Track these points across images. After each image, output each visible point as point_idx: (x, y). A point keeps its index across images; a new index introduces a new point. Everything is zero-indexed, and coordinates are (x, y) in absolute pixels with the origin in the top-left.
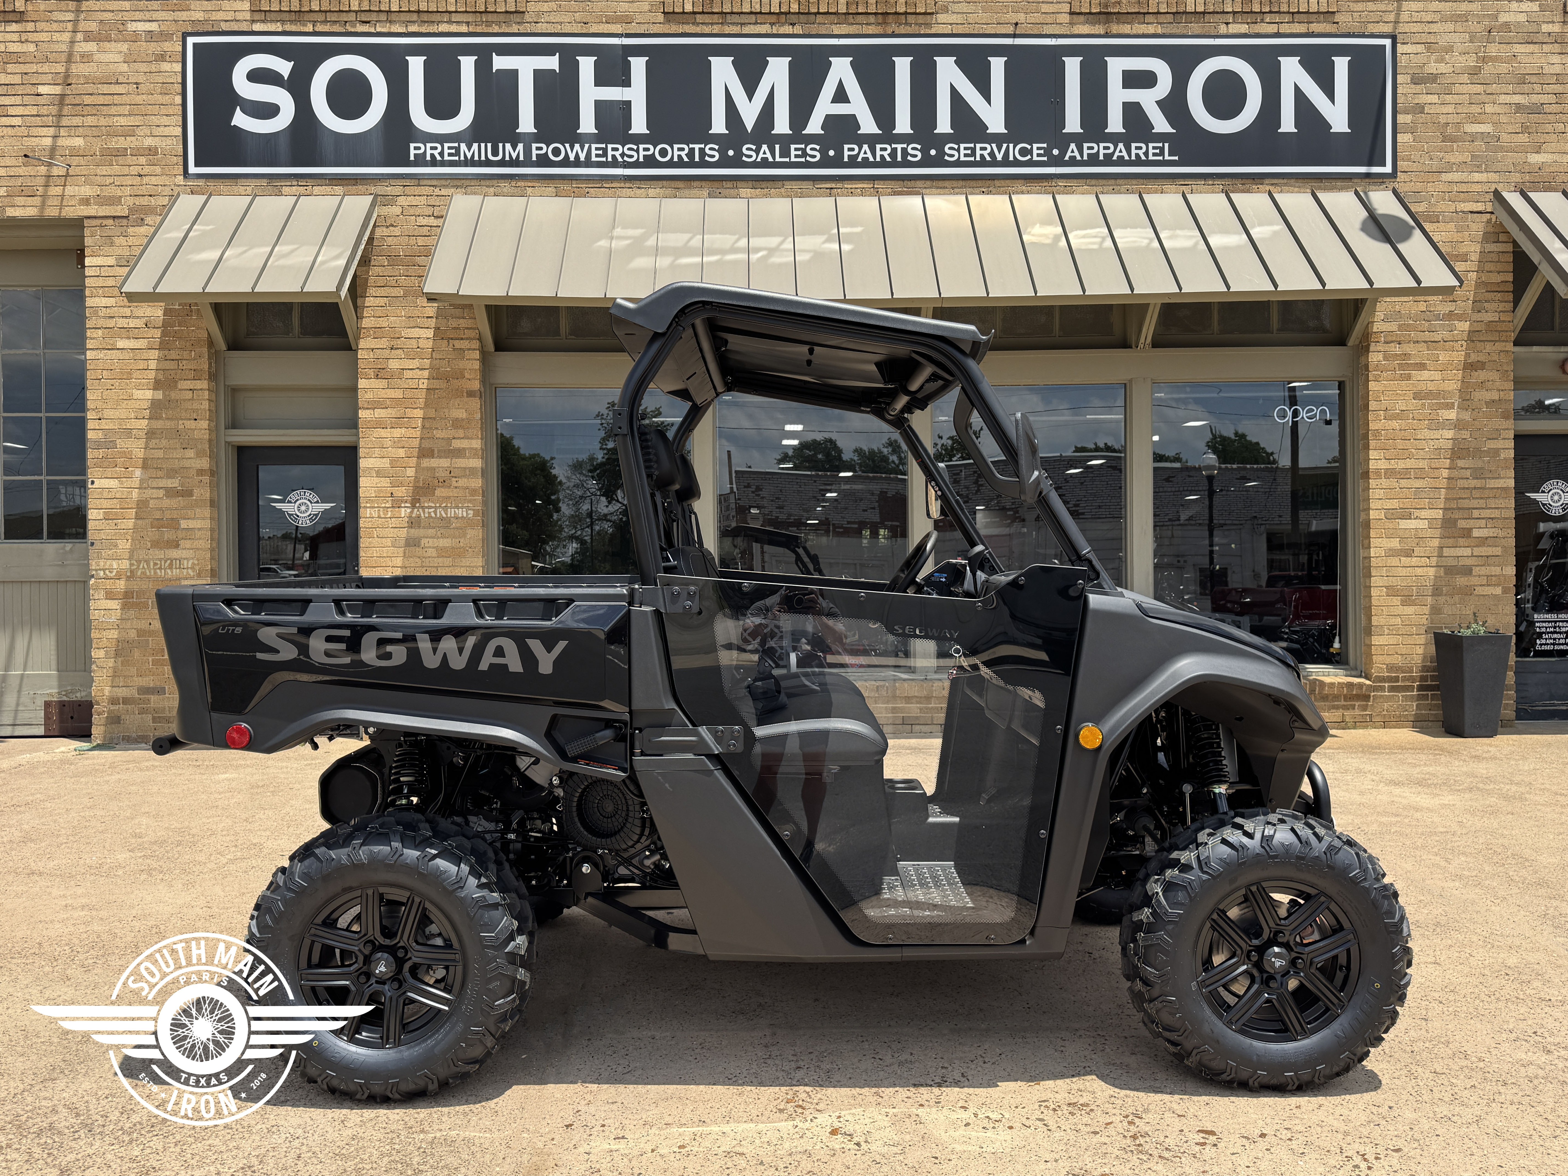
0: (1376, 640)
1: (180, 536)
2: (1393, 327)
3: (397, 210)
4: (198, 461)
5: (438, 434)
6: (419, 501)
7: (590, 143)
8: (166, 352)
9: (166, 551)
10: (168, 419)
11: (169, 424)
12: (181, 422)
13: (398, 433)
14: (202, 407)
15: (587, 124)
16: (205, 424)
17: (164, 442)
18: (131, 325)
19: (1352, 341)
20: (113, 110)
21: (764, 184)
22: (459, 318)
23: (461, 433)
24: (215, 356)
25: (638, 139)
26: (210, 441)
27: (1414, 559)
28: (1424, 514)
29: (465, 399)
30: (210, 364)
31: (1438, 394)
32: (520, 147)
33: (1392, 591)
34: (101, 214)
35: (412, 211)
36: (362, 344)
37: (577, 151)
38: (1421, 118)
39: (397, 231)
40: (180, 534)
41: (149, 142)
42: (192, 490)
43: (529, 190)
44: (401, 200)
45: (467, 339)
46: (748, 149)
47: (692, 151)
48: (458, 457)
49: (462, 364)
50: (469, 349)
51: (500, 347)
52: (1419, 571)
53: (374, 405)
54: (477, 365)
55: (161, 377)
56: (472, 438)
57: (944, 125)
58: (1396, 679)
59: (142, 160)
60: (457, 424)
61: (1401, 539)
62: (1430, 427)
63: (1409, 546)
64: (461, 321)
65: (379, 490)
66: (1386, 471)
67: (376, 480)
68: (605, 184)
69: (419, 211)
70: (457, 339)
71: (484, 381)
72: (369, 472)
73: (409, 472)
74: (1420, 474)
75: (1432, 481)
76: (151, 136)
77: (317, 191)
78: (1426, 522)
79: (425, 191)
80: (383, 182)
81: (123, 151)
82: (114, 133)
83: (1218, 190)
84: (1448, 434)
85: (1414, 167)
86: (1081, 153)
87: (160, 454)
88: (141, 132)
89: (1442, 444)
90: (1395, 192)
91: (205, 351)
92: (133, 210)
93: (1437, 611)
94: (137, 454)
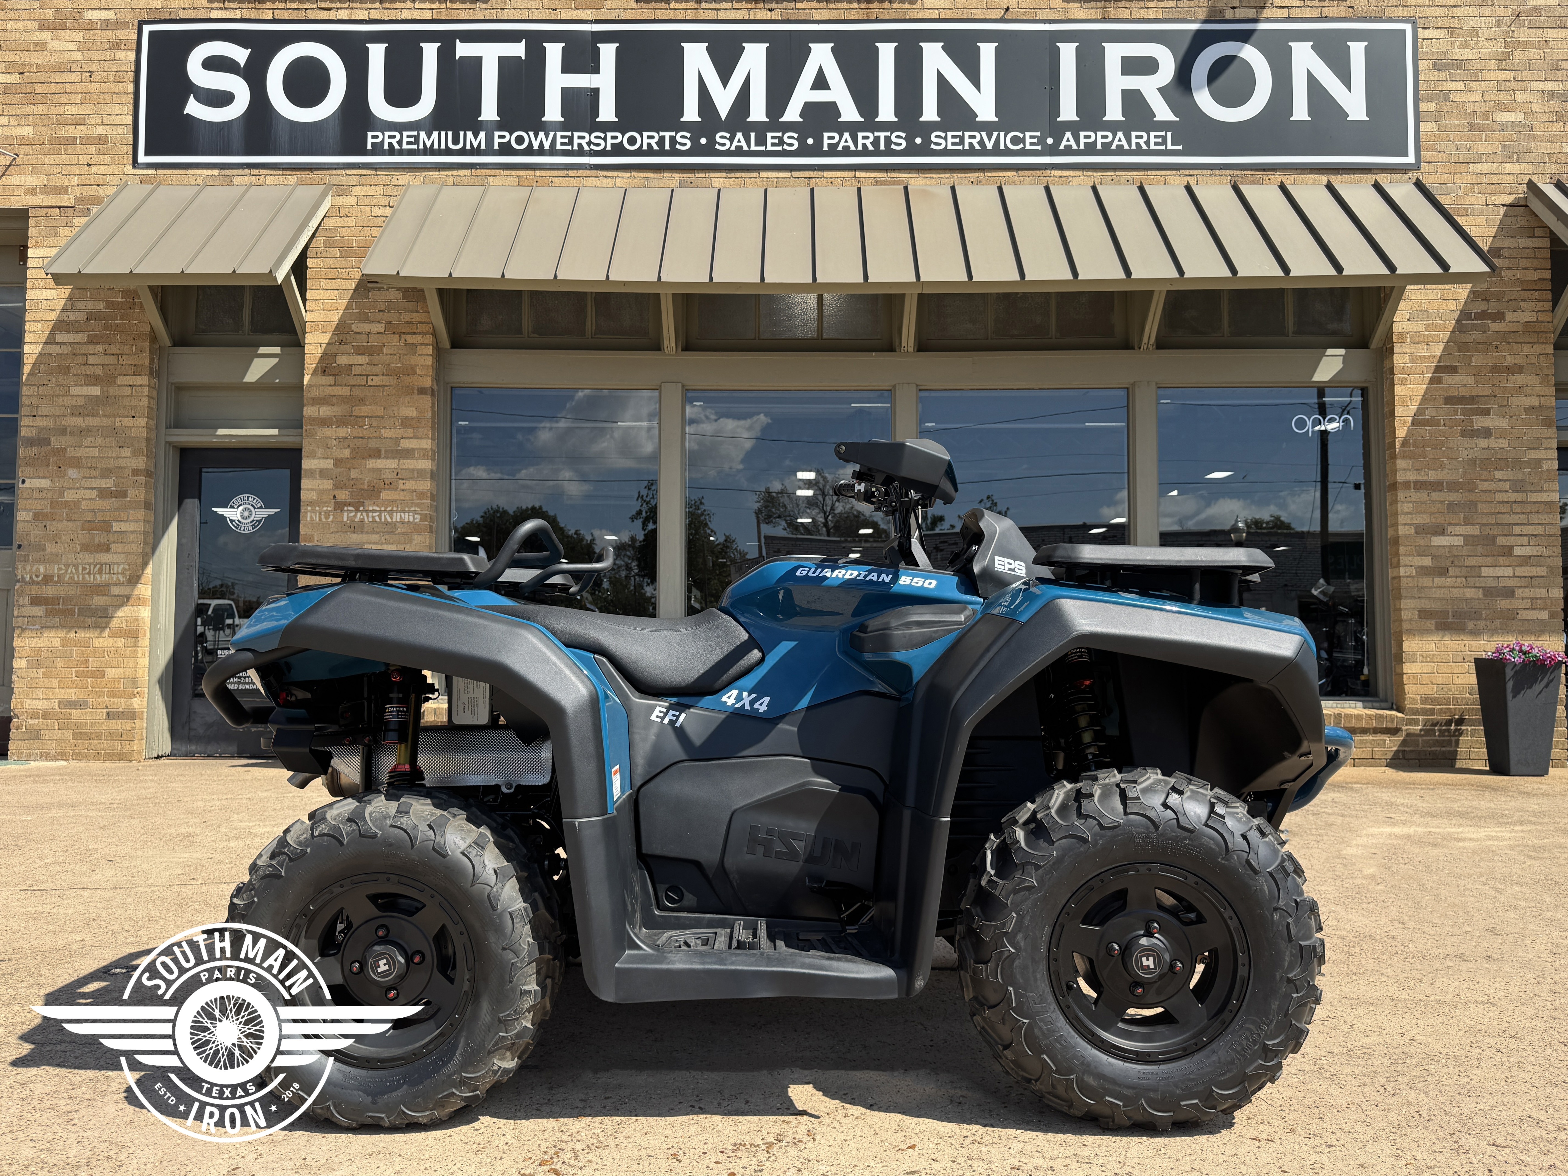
0: (1408, 668)
1: (112, 539)
2: (1419, 326)
3: (351, 200)
4: (134, 461)
5: (386, 433)
6: (363, 504)
7: (555, 131)
8: (106, 346)
9: (97, 555)
10: (105, 416)
11: (106, 422)
12: (118, 419)
13: (343, 432)
14: (141, 404)
15: (553, 112)
16: (142, 422)
17: (100, 440)
18: (72, 318)
19: (1375, 343)
20: (65, 99)
21: (738, 174)
22: (412, 312)
23: (410, 432)
24: (157, 351)
25: (606, 127)
26: (148, 439)
27: (1448, 580)
28: (1459, 530)
29: (416, 397)
30: (152, 360)
31: (1472, 399)
32: (482, 135)
33: (1424, 614)
34: (46, 204)
35: (367, 201)
36: (309, 338)
37: (542, 139)
38: (1445, 106)
39: (351, 222)
40: (112, 538)
41: (99, 131)
42: (126, 491)
43: (491, 179)
44: (357, 190)
45: (420, 333)
46: (721, 137)
47: (662, 139)
48: (407, 458)
49: (414, 360)
50: (421, 344)
51: (457, 343)
52: (1456, 593)
53: (319, 402)
54: (429, 361)
55: (99, 372)
56: (421, 438)
57: (930, 112)
58: (1432, 712)
59: (92, 149)
60: (406, 423)
61: (1434, 557)
62: (1464, 434)
63: (1443, 565)
64: (415, 314)
65: (321, 492)
66: (1416, 483)
67: (319, 482)
68: (571, 173)
69: (375, 201)
70: (409, 333)
71: (437, 378)
72: (312, 473)
73: (354, 474)
74: (1453, 486)
75: (1467, 494)
76: (102, 124)
77: (270, 181)
78: (1461, 538)
79: (381, 181)
80: (338, 171)
81: (72, 141)
82: (64, 122)
83: (1226, 181)
84: (1483, 443)
85: (1439, 157)
86: (1077, 142)
87: (95, 452)
88: (92, 121)
89: (1477, 453)
90: (1419, 183)
91: (147, 346)
92: (79, 200)
93: (1476, 636)
94: (70, 452)
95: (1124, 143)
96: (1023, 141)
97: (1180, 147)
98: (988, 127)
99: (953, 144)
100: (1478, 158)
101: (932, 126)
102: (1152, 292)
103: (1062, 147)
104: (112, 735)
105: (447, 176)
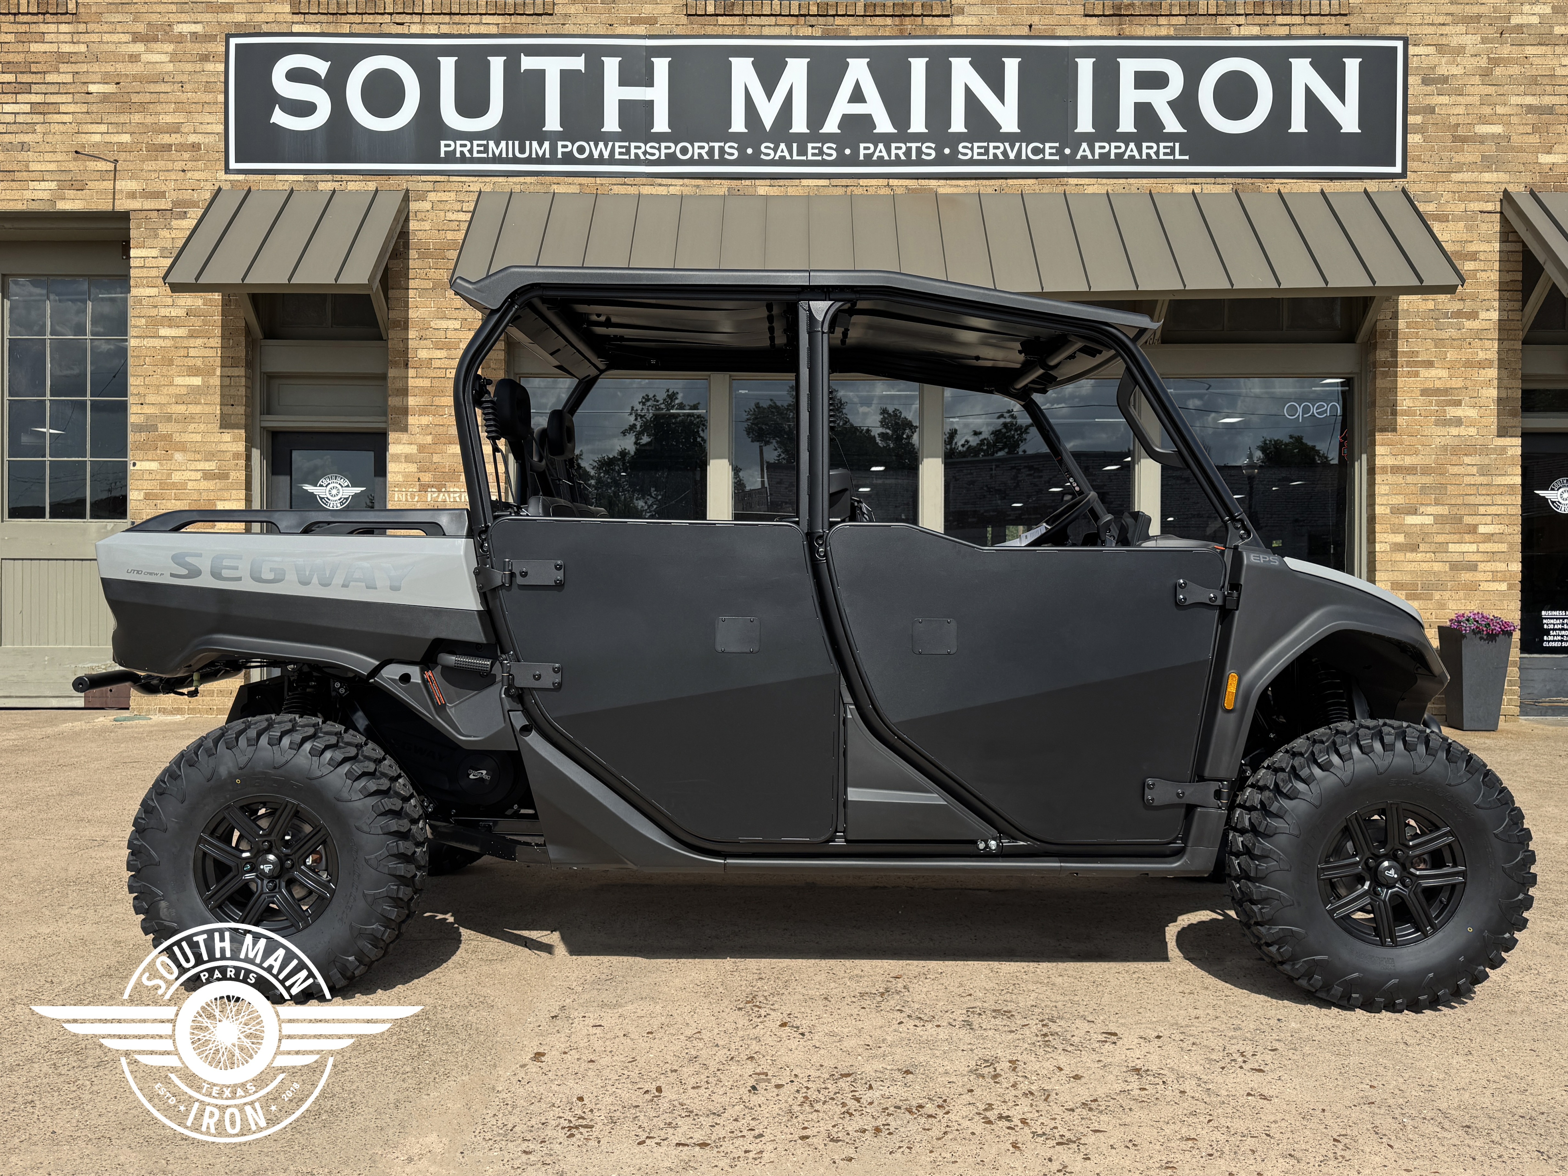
2: (1400, 324)
3: (427, 205)
4: (234, 445)
6: (444, 486)
7: (614, 141)
8: (206, 340)
10: (206, 404)
11: (207, 409)
12: (219, 408)
13: (425, 420)
14: (239, 393)
15: (611, 123)
16: (241, 410)
17: (202, 427)
18: (173, 314)
19: (1360, 338)
20: (159, 108)
21: (782, 182)
24: (252, 344)
25: (660, 138)
26: (246, 426)
27: (1419, 555)
28: (1430, 510)
30: (247, 352)
31: (1446, 391)
32: (546, 145)
33: (1396, 586)
34: (146, 208)
35: (441, 206)
36: (392, 334)
37: (601, 149)
38: (1431, 119)
39: (427, 226)
41: (193, 139)
42: (228, 474)
43: (555, 187)
44: (432, 196)
46: (766, 147)
47: (712, 149)
52: (1425, 566)
53: (403, 392)
55: (200, 363)
57: (958, 125)
59: (186, 156)
61: (1407, 535)
62: (1437, 424)
63: (1415, 541)
65: (406, 475)
66: (1392, 467)
67: (404, 465)
68: (628, 180)
69: (448, 206)
71: (508, 370)
72: (397, 458)
73: (436, 458)
74: (1426, 470)
75: (1438, 478)
76: (195, 133)
77: (352, 186)
78: (1432, 518)
79: (455, 187)
80: (415, 178)
81: (168, 147)
82: (160, 129)
83: (1228, 189)
84: (1454, 431)
85: (1424, 167)
86: (1093, 152)
87: (198, 438)
88: (185, 129)
89: (1448, 440)
90: (1404, 191)
91: (243, 339)
92: (176, 203)
93: (1442, 606)
94: (177, 437)
95: (1136, 153)
96: (1043, 151)
97: (1187, 157)
98: (1011, 138)
99: (979, 154)
100: (1459, 168)
101: (959, 137)
102: (1156, 302)
103: (1078, 157)
105: (515, 183)
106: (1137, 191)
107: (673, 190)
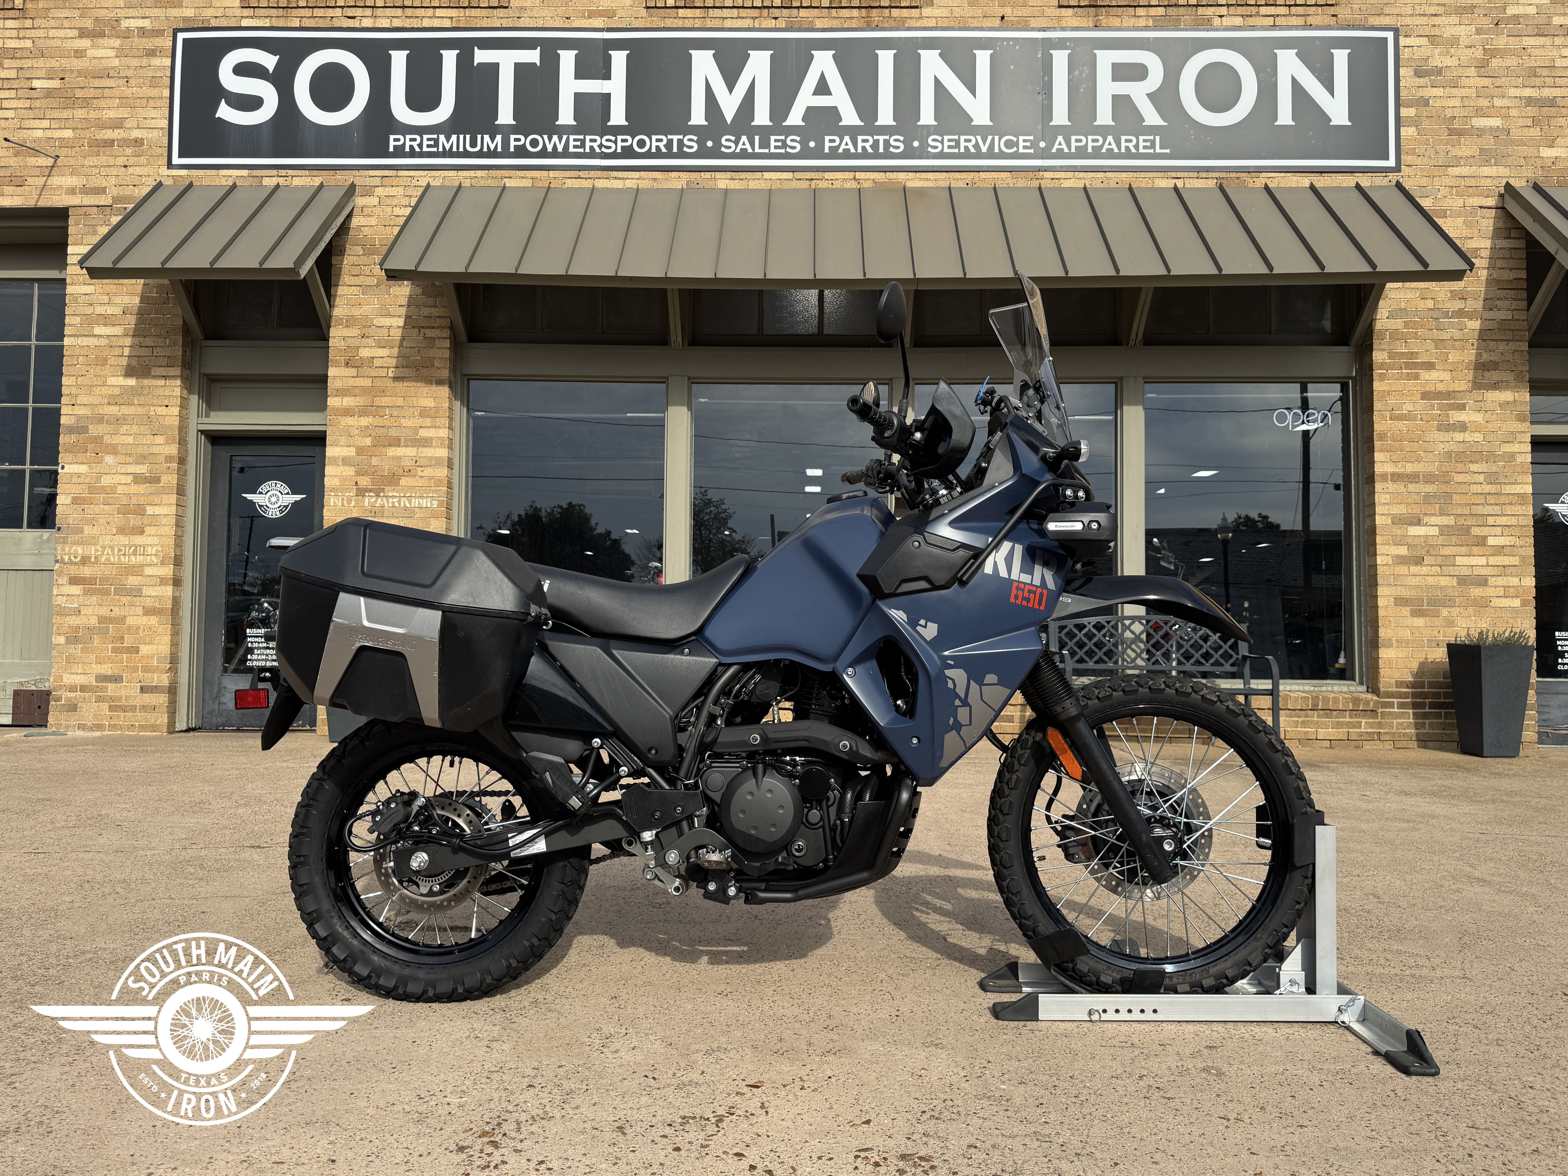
0: (1383, 653)
1: (145, 523)
2: (1397, 324)
3: (373, 201)
4: (167, 447)
5: (405, 422)
6: (383, 490)
7: (569, 134)
8: (142, 339)
9: (132, 537)
10: (139, 405)
11: (140, 410)
12: (152, 409)
13: (365, 421)
14: (174, 394)
15: (566, 116)
16: (175, 411)
17: (135, 428)
18: (109, 312)
19: (1355, 339)
20: (103, 103)
21: (743, 175)
22: (431, 307)
23: (428, 422)
24: (190, 343)
25: (617, 130)
26: (180, 428)
27: (1424, 568)
28: (1435, 520)
29: (435, 387)
30: (184, 352)
31: (1449, 395)
32: (499, 138)
33: (1400, 601)
34: (85, 203)
35: (389, 201)
36: (333, 332)
37: (556, 142)
38: (1425, 111)
39: (373, 221)
40: (146, 521)
41: (136, 134)
42: (159, 477)
43: (506, 180)
44: (379, 191)
45: (439, 328)
46: (727, 140)
47: (670, 142)
48: (425, 447)
49: (433, 353)
50: (440, 338)
51: (473, 337)
52: (1431, 580)
53: (343, 392)
54: (447, 354)
55: (134, 362)
56: (438, 428)
57: (927, 117)
58: (1406, 695)
59: (129, 151)
60: (424, 413)
61: (1410, 546)
62: (1440, 428)
63: (1419, 554)
64: (433, 309)
65: (344, 479)
66: (1393, 475)
67: (342, 468)
68: (582, 174)
69: (395, 202)
70: (428, 327)
71: (454, 370)
72: (335, 460)
73: (375, 461)
74: (1429, 478)
75: (1442, 486)
76: (138, 127)
77: (297, 182)
78: (1437, 528)
79: (403, 182)
80: (362, 173)
81: (110, 143)
82: (102, 125)
83: (1212, 183)
84: (1459, 436)
85: (1419, 161)
86: (1069, 146)
87: (130, 440)
88: (128, 124)
89: (1453, 447)
90: (1399, 185)
91: (180, 339)
92: (116, 200)
93: (1450, 623)
94: (107, 439)
95: (1114, 146)
96: (1017, 144)
97: (1168, 151)
98: (983, 131)
99: (949, 147)
100: (1457, 162)
101: (928, 130)
102: (1140, 289)
103: (1054, 150)
104: (144, 708)
105: (465, 178)
106: (1114, 185)
107: (629, 184)
